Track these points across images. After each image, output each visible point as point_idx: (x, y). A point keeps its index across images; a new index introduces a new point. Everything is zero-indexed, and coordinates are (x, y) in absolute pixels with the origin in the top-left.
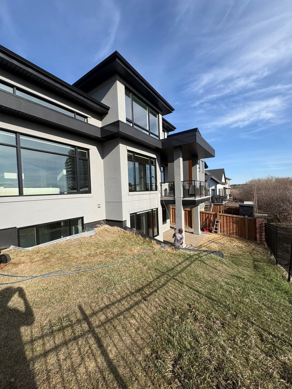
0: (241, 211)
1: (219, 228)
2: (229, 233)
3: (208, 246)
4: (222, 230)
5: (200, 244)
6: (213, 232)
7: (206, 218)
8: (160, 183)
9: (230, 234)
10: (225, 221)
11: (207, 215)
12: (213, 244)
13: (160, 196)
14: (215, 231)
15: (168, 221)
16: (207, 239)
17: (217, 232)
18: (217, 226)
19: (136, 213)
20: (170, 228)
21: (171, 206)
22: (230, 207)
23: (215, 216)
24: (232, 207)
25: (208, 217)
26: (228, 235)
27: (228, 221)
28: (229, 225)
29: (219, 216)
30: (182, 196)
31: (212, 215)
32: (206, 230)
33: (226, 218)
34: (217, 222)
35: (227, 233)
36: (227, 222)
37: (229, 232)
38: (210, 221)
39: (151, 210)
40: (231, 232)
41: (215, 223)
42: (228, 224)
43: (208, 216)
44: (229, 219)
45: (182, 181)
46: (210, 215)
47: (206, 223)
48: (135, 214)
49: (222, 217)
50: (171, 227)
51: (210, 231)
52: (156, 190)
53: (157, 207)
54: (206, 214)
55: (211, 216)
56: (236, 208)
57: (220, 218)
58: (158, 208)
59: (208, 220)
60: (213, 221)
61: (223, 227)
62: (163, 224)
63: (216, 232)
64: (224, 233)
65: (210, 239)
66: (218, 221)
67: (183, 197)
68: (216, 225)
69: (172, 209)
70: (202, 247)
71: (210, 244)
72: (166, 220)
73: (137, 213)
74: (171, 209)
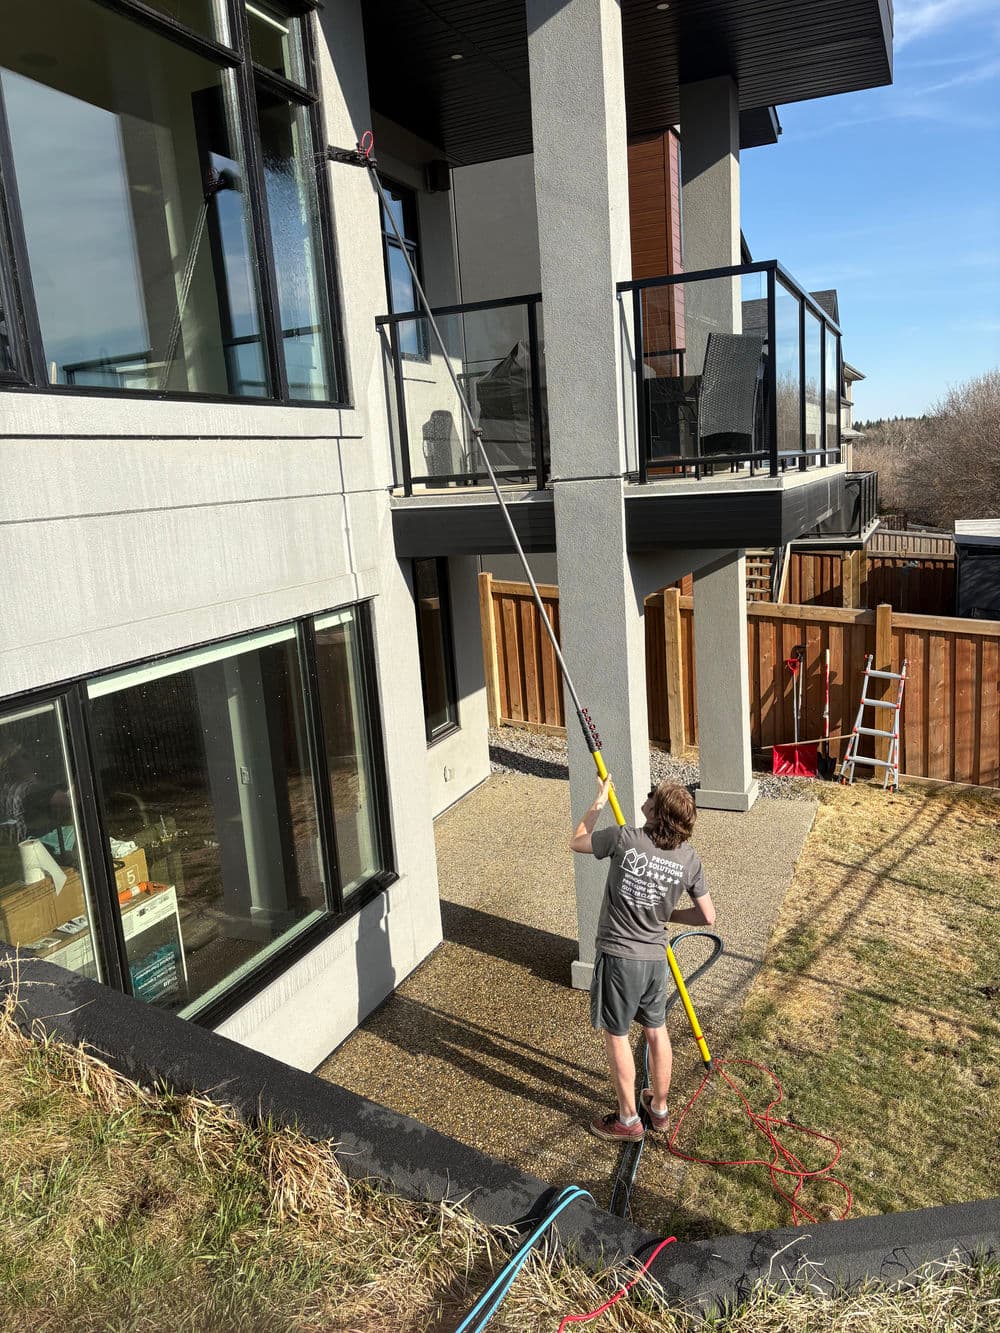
0: (968, 582)
1: (887, 732)
2: (968, 771)
3: (861, 927)
4: (915, 747)
5: (788, 919)
6: (842, 769)
7: (787, 657)
8: (380, 321)
9: (975, 778)
10: (940, 673)
11: (791, 637)
12: (893, 896)
13: (384, 475)
14: (858, 765)
15: (473, 707)
16: (829, 852)
17: (871, 767)
18: (872, 727)
19: (78, 684)
20: (484, 767)
21: (490, 577)
22: (889, 563)
23: (858, 639)
24: (900, 563)
25: (800, 651)
26: (961, 785)
27: (968, 671)
28: (970, 705)
29: (894, 641)
30: (628, 457)
31: (834, 632)
32: (788, 755)
33: (953, 647)
34: (878, 687)
35: (952, 777)
36: (953, 684)
37: (968, 757)
38: (817, 683)
39: (290, 634)
40: (984, 765)
41: (864, 699)
42: (967, 693)
43: (797, 642)
44: (973, 658)
45: (622, 287)
46: (818, 631)
47: (785, 703)
48: (56, 706)
49: (915, 643)
50: (497, 754)
51: (823, 766)
52: (339, 395)
53: (362, 596)
54: (787, 627)
55: (825, 644)
56: (929, 565)
57: (902, 655)
58: (376, 602)
59: (798, 674)
60: (839, 680)
61: (919, 729)
62: (431, 739)
63: (865, 772)
64: (926, 774)
65: (854, 852)
66: (886, 682)
67: (634, 466)
68: (870, 711)
69: (498, 596)
70: (814, 957)
71: (874, 908)
72: (454, 700)
73: (95, 691)
74: (491, 603)
